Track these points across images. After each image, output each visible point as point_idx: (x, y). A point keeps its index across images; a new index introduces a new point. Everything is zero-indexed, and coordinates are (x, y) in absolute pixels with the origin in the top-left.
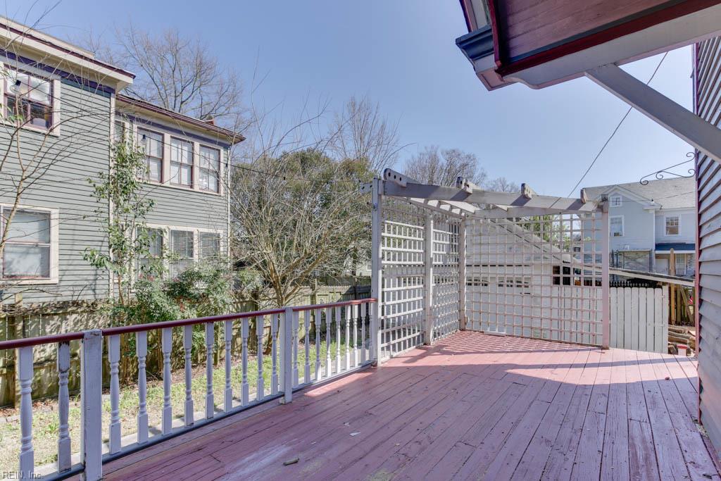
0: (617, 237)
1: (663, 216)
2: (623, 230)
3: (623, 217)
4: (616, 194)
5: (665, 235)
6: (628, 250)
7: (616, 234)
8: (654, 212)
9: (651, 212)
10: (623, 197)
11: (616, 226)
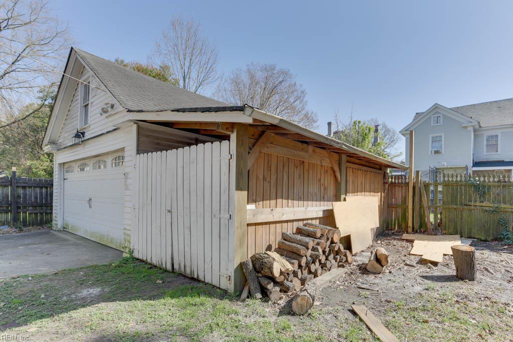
0: (437, 155)
1: (483, 135)
2: (443, 148)
3: (443, 135)
4: (437, 112)
5: (485, 153)
6: (445, 166)
7: (437, 152)
8: (472, 129)
9: (469, 129)
10: (443, 114)
11: (437, 144)
